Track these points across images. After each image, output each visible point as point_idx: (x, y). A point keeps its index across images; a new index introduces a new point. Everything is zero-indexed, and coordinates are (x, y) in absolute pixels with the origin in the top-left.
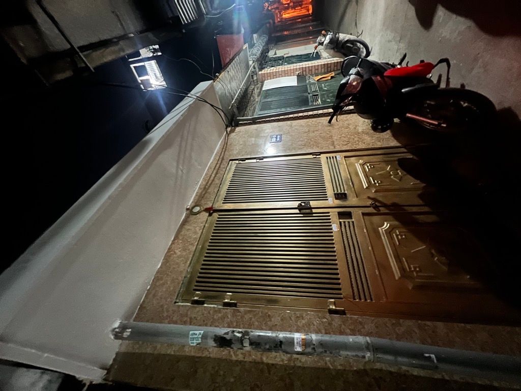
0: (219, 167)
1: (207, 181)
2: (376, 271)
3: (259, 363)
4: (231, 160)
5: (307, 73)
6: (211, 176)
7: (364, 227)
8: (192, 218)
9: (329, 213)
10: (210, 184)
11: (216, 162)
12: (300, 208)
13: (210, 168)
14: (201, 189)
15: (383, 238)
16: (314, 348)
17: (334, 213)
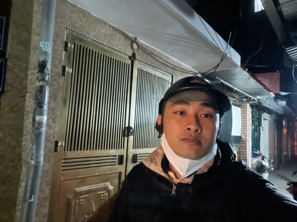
0: (168, 66)
1: (157, 55)
2: (81, 176)
3: (26, 90)
4: (172, 76)
5: (241, 145)
6: (161, 59)
7: (112, 172)
8: (129, 43)
9: (123, 148)
10: (154, 58)
11: (172, 63)
12: (129, 128)
13: (168, 58)
14: (151, 50)
15: (103, 184)
16: (38, 128)
17: (123, 152)
